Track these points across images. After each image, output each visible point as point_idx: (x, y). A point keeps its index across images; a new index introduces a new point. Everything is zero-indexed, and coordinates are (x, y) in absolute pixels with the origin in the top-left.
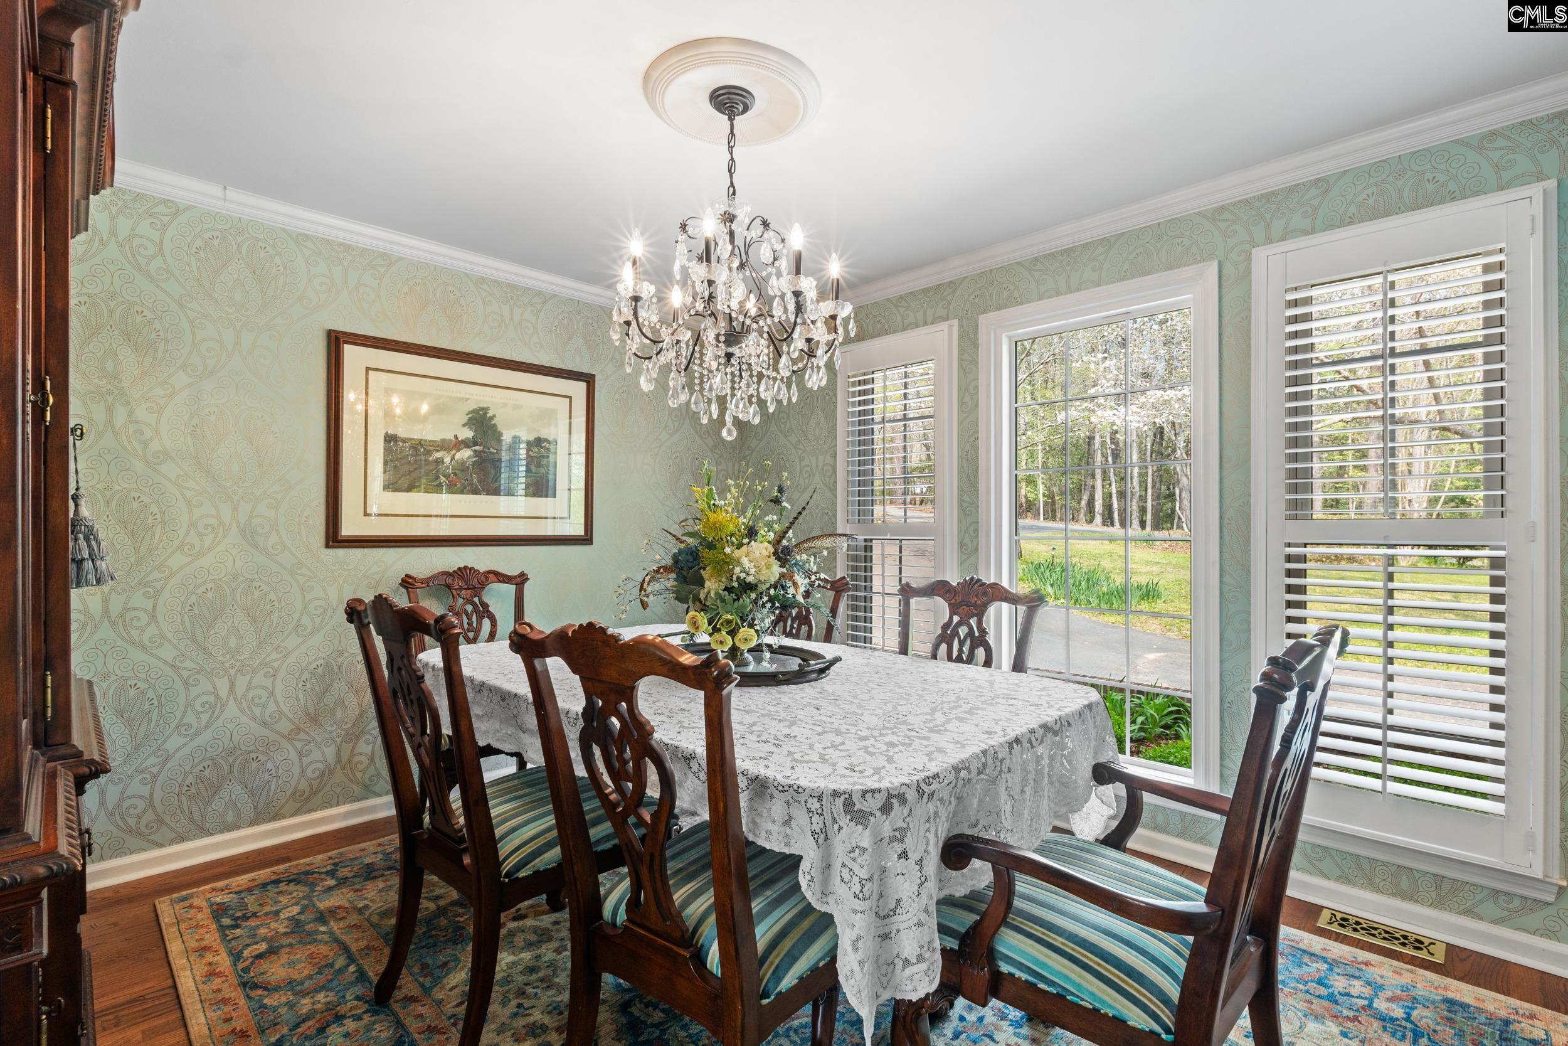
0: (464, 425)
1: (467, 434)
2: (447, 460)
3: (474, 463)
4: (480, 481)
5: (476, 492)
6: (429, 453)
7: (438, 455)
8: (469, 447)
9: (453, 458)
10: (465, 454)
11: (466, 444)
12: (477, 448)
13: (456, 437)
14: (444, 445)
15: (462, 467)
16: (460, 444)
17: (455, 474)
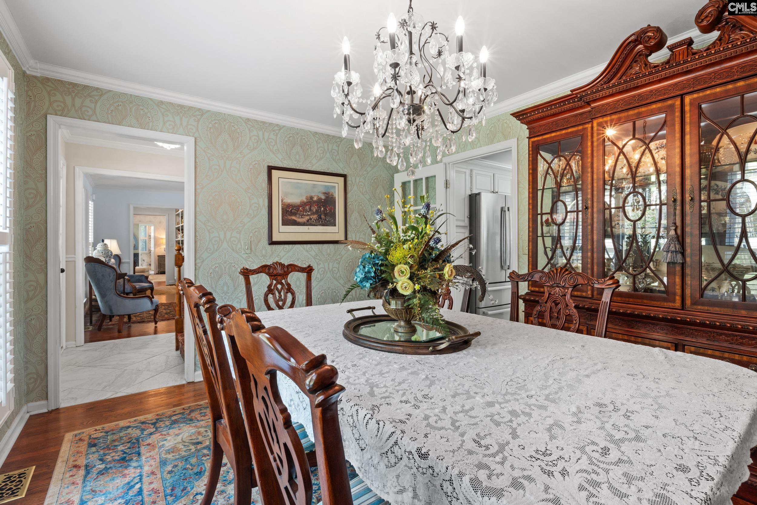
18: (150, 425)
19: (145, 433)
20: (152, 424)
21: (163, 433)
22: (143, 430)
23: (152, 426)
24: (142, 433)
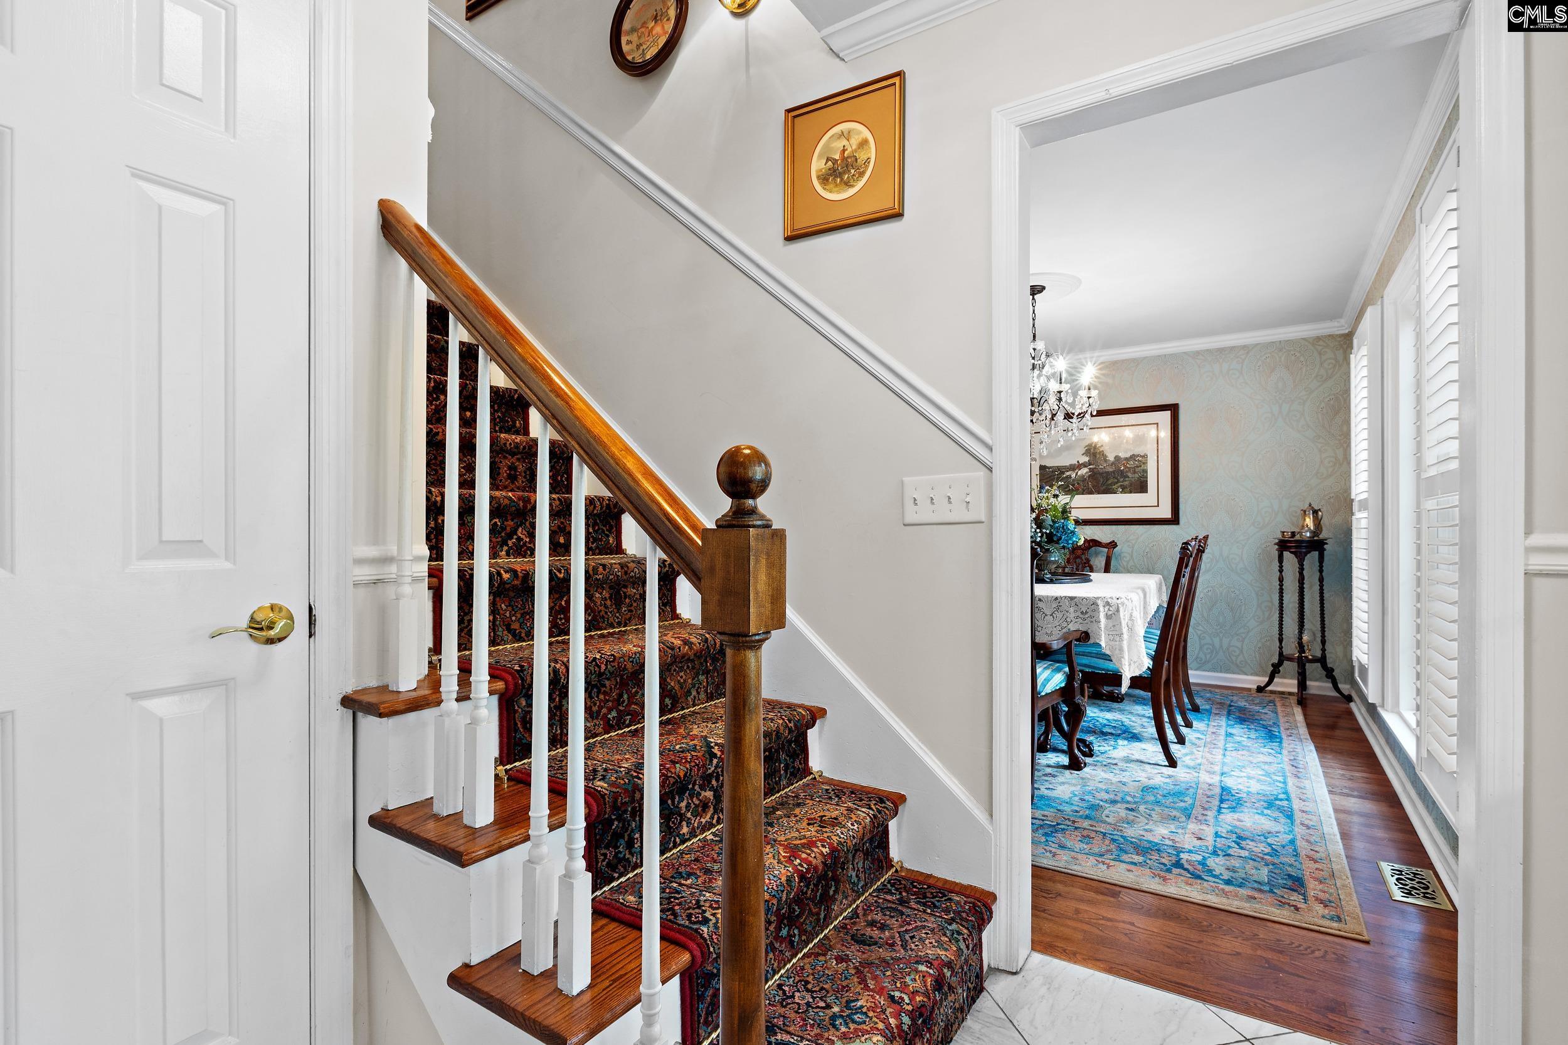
0: (1083, 455)
1: (1086, 459)
2: (1073, 476)
3: (1089, 476)
4: (1093, 487)
5: (1091, 493)
6: (1063, 473)
7: (1068, 473)
8: (1086, 467)
9: (1077, 474)
10: (1084, 471)
11: (1084, 465)
12: (1091, 467)
13: (1078, 462)
14: (1072, 468)
15: (1083, 479)
16: (1080, 466)
17: (1078, 484)
18: (1186, 866)
19: (1200, 858)
20: (1181, 866)
21: (1170, 843)
22: (1203, 863)
23: (1183, 861)
24: (1204, 858)
